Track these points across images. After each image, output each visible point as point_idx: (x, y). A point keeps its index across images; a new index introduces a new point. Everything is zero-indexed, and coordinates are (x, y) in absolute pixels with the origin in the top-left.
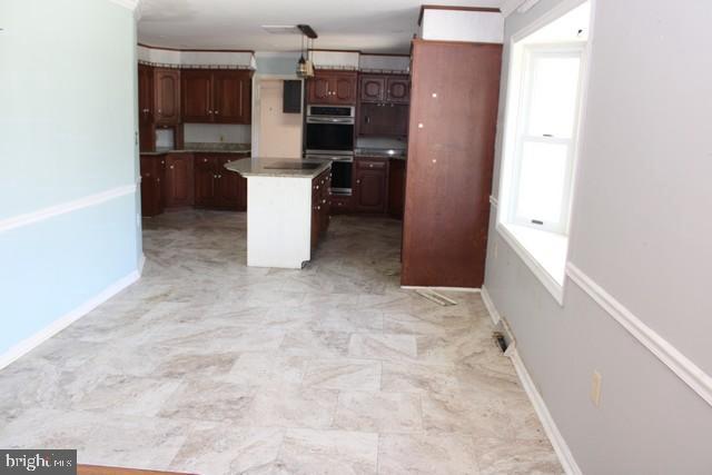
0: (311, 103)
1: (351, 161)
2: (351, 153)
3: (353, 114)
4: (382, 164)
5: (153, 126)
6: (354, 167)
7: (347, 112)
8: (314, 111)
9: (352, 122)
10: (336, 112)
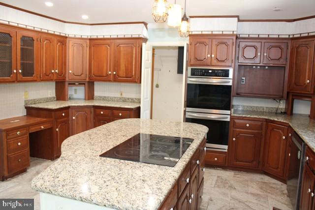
0: (191, 65)
1: (228, 120)
2: (228, 112)
3: (231, 76)
4: (260, 123)
5: (67, 84)
6: (231, 125)
7: (225, 74)
8: (194, 73)
9: (230, 84)
10: (215, 74)
